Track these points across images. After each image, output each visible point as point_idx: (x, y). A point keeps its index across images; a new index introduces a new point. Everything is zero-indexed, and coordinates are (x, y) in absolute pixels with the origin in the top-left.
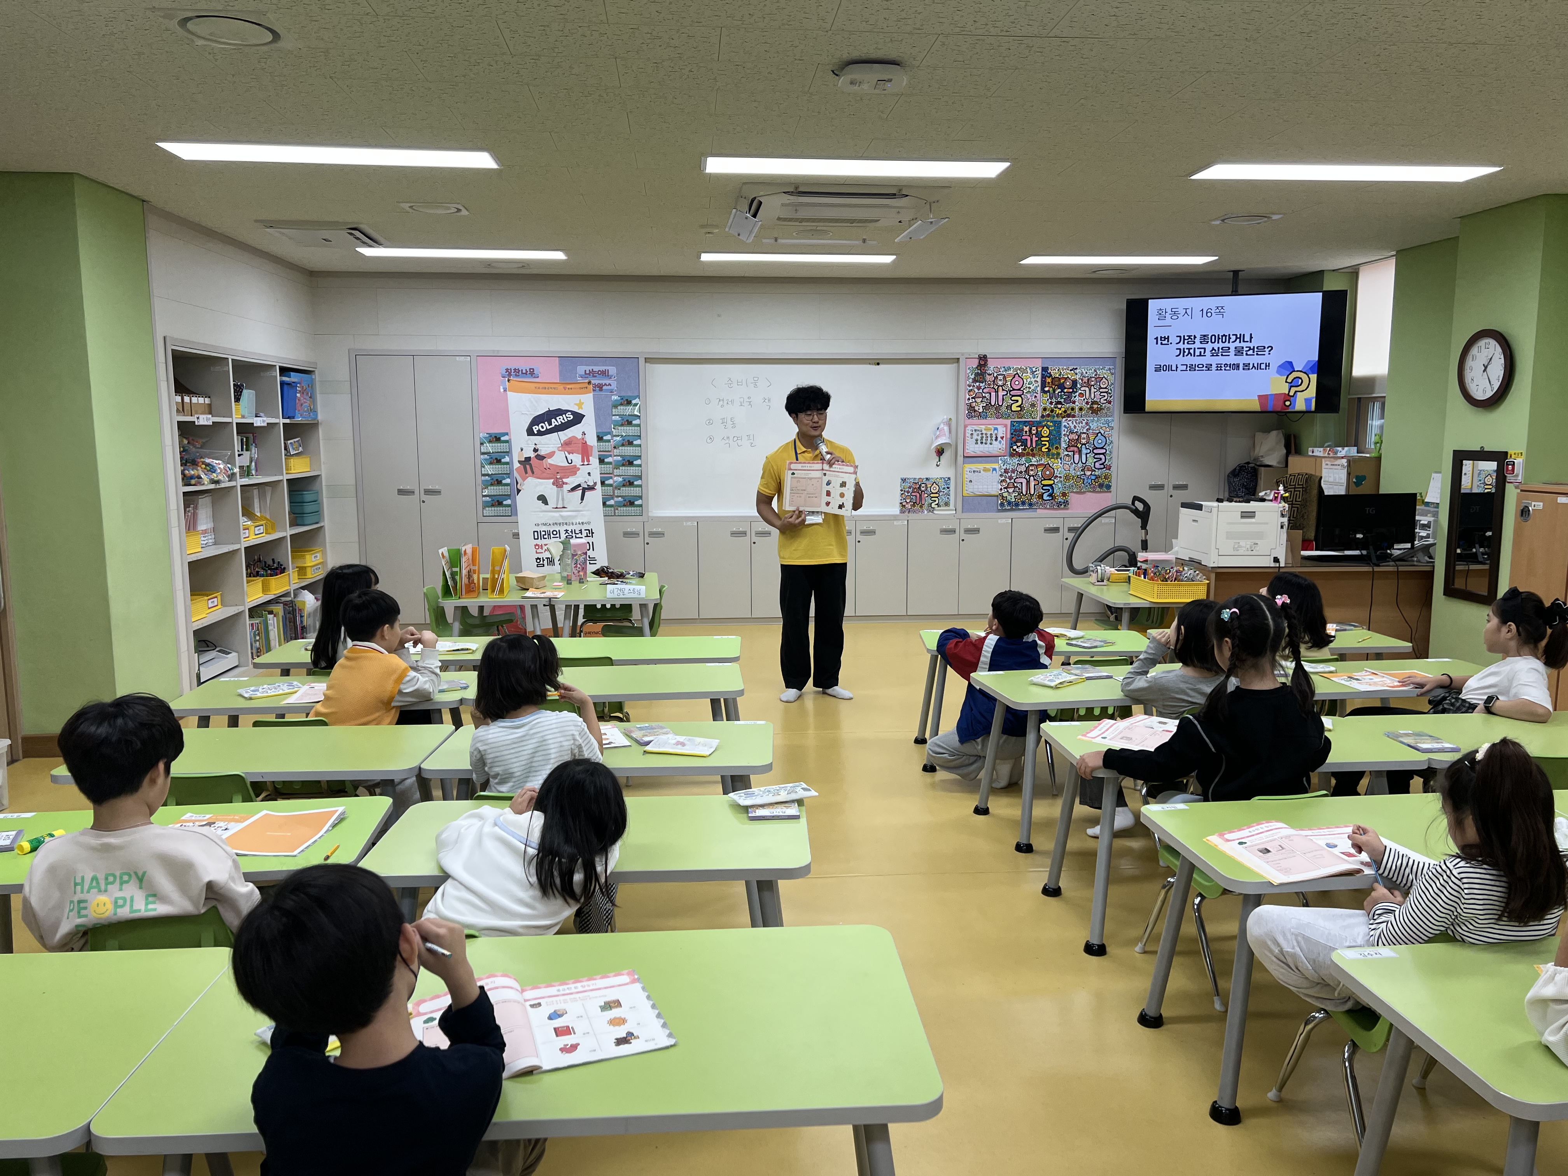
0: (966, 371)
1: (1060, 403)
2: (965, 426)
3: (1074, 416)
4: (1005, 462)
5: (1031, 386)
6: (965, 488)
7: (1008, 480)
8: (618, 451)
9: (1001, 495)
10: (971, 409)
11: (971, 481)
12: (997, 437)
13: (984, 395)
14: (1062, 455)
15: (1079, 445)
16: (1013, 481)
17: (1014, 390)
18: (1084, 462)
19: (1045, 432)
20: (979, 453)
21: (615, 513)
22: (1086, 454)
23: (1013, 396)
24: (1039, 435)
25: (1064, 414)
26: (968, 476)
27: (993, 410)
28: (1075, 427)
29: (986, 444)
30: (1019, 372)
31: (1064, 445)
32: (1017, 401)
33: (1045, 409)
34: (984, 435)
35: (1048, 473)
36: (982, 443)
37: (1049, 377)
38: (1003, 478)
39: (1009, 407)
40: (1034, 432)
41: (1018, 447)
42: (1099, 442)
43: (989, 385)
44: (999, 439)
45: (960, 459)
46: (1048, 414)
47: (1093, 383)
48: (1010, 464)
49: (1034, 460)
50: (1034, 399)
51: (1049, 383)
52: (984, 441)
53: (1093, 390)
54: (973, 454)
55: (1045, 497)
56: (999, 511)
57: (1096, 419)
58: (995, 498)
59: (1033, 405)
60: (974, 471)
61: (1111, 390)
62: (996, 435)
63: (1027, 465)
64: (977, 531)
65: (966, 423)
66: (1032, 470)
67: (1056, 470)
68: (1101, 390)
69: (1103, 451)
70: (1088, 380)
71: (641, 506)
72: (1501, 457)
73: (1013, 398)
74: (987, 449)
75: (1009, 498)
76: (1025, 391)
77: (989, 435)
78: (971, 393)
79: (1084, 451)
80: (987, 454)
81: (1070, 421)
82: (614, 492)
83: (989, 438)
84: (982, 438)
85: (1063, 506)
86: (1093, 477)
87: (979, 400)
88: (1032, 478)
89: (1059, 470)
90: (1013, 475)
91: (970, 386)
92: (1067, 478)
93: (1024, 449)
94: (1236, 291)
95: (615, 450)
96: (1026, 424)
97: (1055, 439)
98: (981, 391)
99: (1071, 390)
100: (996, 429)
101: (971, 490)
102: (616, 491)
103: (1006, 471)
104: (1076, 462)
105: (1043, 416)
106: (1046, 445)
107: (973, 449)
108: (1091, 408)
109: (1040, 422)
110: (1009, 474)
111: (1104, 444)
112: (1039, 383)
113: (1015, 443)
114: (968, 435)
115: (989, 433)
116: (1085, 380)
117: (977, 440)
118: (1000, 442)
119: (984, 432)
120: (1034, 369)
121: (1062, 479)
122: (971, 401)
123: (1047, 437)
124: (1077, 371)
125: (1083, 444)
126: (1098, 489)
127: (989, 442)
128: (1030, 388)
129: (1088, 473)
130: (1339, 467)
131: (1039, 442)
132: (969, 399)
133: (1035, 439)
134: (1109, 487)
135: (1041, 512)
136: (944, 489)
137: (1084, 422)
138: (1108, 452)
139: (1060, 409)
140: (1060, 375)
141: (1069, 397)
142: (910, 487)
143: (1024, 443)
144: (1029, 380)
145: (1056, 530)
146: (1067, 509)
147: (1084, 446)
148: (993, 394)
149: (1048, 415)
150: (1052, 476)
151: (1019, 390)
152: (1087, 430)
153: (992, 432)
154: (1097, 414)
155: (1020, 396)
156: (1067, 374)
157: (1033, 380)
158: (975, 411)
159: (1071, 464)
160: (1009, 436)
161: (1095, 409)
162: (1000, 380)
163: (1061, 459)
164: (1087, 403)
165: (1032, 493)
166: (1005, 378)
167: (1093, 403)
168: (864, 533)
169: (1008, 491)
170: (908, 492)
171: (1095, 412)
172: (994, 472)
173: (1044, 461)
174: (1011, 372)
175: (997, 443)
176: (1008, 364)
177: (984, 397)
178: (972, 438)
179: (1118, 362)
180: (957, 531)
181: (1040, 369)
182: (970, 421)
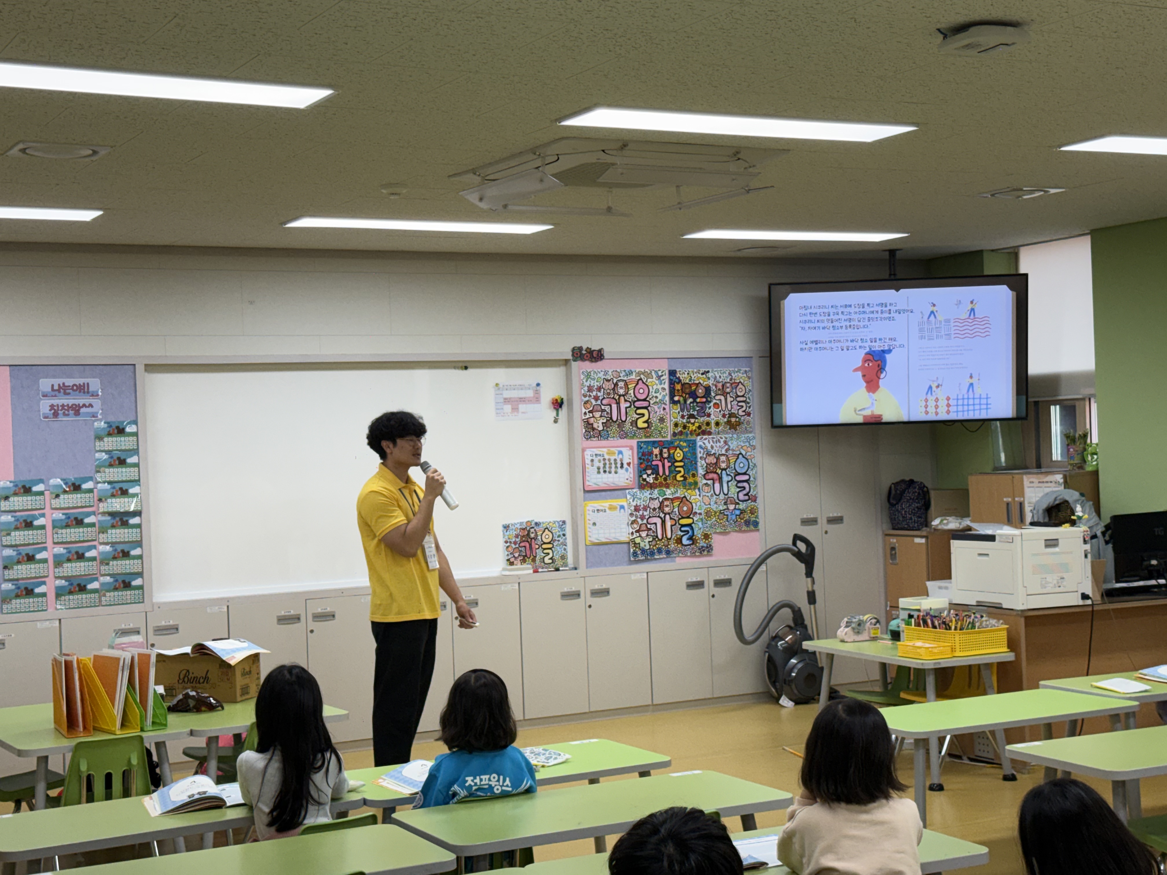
0: (580, 376)
1: (692, 416)
2: (583, 450)
3: (710, 433)
4: (634, 497)
5: (658, 395)
6: (588, 534)
7: (639, 520)
8: (105, 505)
9: (633, 541)
10: (589, 426)
11: (594, 524)
12: (622, 464)
13: (603, 407)
14: (700, 485)
15: (719, 471)
16: (645, 521)
17: (639, 400)
18: (726, 492)
19: (679, 455)
20: (603, 486)
21: (100, 601)
22: (728, 482)
23: (638, 408)
24: (671, 459)
25: (698, 431)
26: (591, 517)
27: (615, 427)
29: (610, 472)
30: (642, 376)
31: (701, 471)
32: (643, 415)
33: (676, 425)
34: (607, 462)
35: (685, 509)
36: (605, 472)
37: (678, 383)
38: (634, 518)
39: (635, 423)
40: (665, 455)
41: (648, 475)
42: (741, 466)
43: (609, 394)
44: (625, 466)
45: (580, 494)
46: (681, 431)
47: (728, 390)
48: (640, 499)
49: (669, 493)
50: (662, 412)
51: (678, 390)
52: (607, 469)
53: (729, 399)
54: (595, 487)
55: (685, 541)
56: (631, 563)
57: (735, 436)
58: (626, 546)
59: (662, 420)
60: (598, 510)
61: (750, 399)
62: (621, 460)
63: (661, 499)
64: (605, 592)
65: (584, 446)
66: (667, 506)
67: (694, 505)
68: (738, 399)
69: (746, 477)
70: (723, 386)
71: (141, 587)
73: (639, 411)
74: (611, 480)
75: (642, 545)
76: (652, 402)
77: (612, 461)
78: (587, 406)
79: (725, 478)
80: (612, 486)
81: (706, 439)
82: (99, 570)
83: (613, 466)
84: (605, 464)
85: (705, 553)
86: (738, 512)
87: (597, 414)
88: (668, 517)
89: (698, 504)
90: (645, 513)
91: (585, 396)
92: (708, 514)
93: (656, 479)
94: (895, 275)
96: (656, 445)
97: (690, 462)
98: (599, 402)
99: (704, 400)
100: (620, 452)
101: (596, 536)
102: (102, 568)
103: (637, 509)
104: (717, 493)
105: (675, 434)
106: (680, 472)
107: (595, 481)
108: (729, 422)
109: (672, 442)
110: (641, 513)
111: (746, 468)
112: (667, 391)
113: (645, 470)
114: (588, 461)
115: (612, 458)
116: (720, 386)
117: (599, 468)
118: (627, 470)
119: (606, 457)
120: (660, 374)
121: (703, 516)
122: (588, 416)
123: (681, 461)
124: (710, 375)
125: (722, 470)
126: (744, 528)
127: (613, 470)
128: (656, 397)
129: (732, 507)
131: (673, 468)
132: (585, 413)
133: (667, 464)
134: (756, 524)
135: (681, 561)
136: (559, 536)
137: (722, 441)
138: (752, 479)
139: (693, 424)
140: (690, 380)
141: (703, 409)
142: (517, 536)
143: (655, 471)
144: (655, 387)
145: (698, 585)
146: (711, 555)
147: (724, 472)
148: (614, 406)
149: (681, 433)
150: (690, 514)
151: (645, 400)
152: (727, 450)
153: (616, 457)
154: (736, 430)
155: (646, 408)
156: (699, 378)
157: (659, 387)
158: (594, 429)
159: (712, 496)
160: (636, 461)
161: (733, 423)
162: (621, 388)
163: (699, 489)
164: (724, 416)
165: (669, 536)
166: (626, 385)
167: (731, 415)
169: (640, 536)
170: (515, 543)
171: (733, 426)
172: (622, 510)
173: (680, 493)
174: (633, 377)
175: (623, 471)
176: (628, 366)
177: (603, 411)
178: (592, 466)
179: (755, 363)
180: (582, 595)
181: (667, 372)
182: (589, 443)
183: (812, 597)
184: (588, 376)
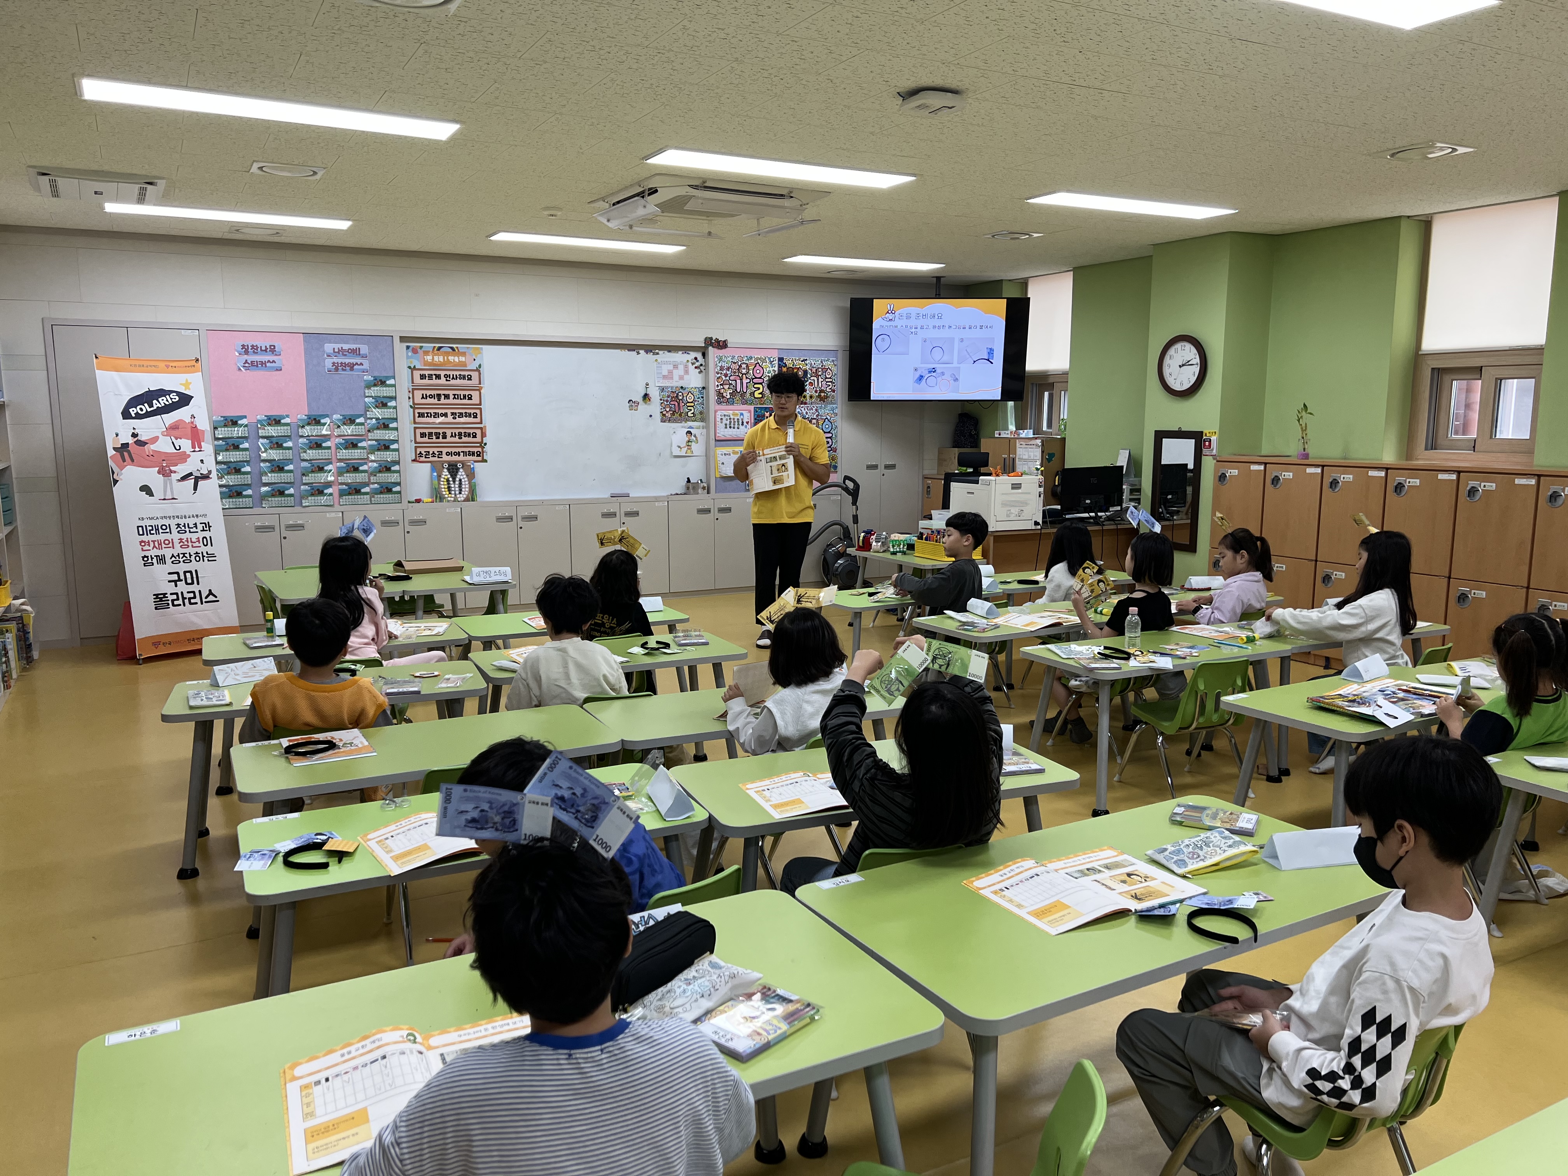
0: (713, 359)
2: (716, 412)
3: (806, 403)
6: (717, 470)
8: (373, 434)
10: (719, 395)
11: (721, 463)
12: (743, 422)
13: (730, 382)
17: (756, 378)
20: (729, 437)
21: (371, 501)
23: (755, 384)
26: (719, 458)
27: (738, 397)
28: (807, 413)
29: (734, 428)
30: (759, 361)
32: (759, 389)
34: (732, 420)
36: (730, 427)
39: (753, 394)
43: (735, 372)
44: (745, 424)
45: (713, 442)
47: (820, 373)
52: (732, 426)
53: (820, 380)
54: (723, 438)
57: (823, 406)
60: (724, 454)
61: (836, 380)
62: (742, 419)
64: (728, 510)
65: (715, 409)
70: (817, 370)
72: (1198, 437)
73: (756, 386)
77: (736, 420)
78: (720, 380)
80: (735, 437)
82: (369, 479)
83: (736, 423)
84: (730, 422)
87: (726, 387)
91: (718, 373)
94: (939, 295)
95: (369, 434)
98: (728, 378)
100: (742, 414)
101: (722, 472)
102: (372, 478)
107: (723, 433)
108: (819, 396)
111: (832, 428)
114: (718, 419)
115: (736, 418)
116: (814, 370)
117: (726, 425)
118: (746, 427)
119: (732, 417)
120: (772, 360)
122: (719, 388)
124: (807, 362)
127: (736, 426)
130: (1034, 446)
132: (718, 386)
137: (815, 409)
144: (768, 369)
151: (760, 378)
152: (817, 416)
153: (739, 417)
154: (824, 402)
155: (761, 384)
158: (723, 397)
160: (753, 421)
161: (823, 398)
162: (744, 369)
164: (816, 391)
166: (747, 366)
167: (822, 391)
168: (628, 514)
171: (823, 399)
174: (753, 361)
175: (744, 427)
176: (749, 353)
177: (730, 384)
178: (722, 423)
179: (840, 354)
180: (712, 511)
181: (777, 359)
182: (720, 407)
183: (855, 519)
184: (720, 360)
